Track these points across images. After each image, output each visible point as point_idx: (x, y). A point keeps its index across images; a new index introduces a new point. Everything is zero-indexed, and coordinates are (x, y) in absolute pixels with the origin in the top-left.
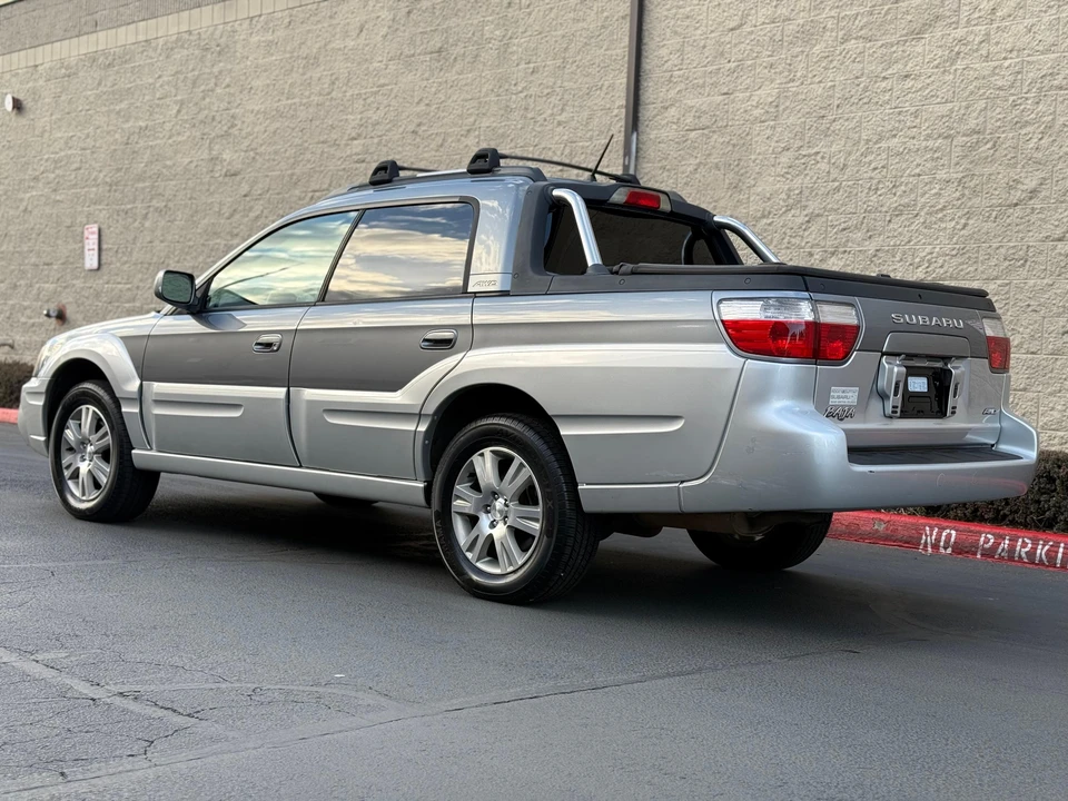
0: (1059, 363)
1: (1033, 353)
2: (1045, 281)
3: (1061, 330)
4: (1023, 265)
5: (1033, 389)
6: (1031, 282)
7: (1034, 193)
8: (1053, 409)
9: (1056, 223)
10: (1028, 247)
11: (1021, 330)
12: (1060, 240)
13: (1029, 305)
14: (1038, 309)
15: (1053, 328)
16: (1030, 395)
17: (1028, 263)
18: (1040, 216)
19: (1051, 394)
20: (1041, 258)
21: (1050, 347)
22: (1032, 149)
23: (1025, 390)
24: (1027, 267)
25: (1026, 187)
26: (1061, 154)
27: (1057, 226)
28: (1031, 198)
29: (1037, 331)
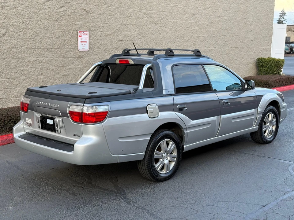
0: (15, 80)
1: (9, 78)
2: (10, 59)
3: (16, 72)
4: (3, 55)
5: (9, 88)
6: (6, 59)
7: (4, 35)
8: (15, 92)
9: (11, 43)
10: (4, 49)
11: (5, 72)
12: (13, 48)
13: (6, 66)
14: (9, 66)
15: (13, 71)
16: (8, 90)
17: (4, 54)
18: (6, 41)
19: (14, 89)
20: (8, 53)
21: (13, 76)
22: (2, 22)
23: (7, 88)
24: (4, 55)
25: (2, 33)
26: (10, 25)
27: (11, 44)
28: (3, 36)
29: (9, 72)
